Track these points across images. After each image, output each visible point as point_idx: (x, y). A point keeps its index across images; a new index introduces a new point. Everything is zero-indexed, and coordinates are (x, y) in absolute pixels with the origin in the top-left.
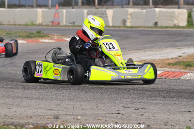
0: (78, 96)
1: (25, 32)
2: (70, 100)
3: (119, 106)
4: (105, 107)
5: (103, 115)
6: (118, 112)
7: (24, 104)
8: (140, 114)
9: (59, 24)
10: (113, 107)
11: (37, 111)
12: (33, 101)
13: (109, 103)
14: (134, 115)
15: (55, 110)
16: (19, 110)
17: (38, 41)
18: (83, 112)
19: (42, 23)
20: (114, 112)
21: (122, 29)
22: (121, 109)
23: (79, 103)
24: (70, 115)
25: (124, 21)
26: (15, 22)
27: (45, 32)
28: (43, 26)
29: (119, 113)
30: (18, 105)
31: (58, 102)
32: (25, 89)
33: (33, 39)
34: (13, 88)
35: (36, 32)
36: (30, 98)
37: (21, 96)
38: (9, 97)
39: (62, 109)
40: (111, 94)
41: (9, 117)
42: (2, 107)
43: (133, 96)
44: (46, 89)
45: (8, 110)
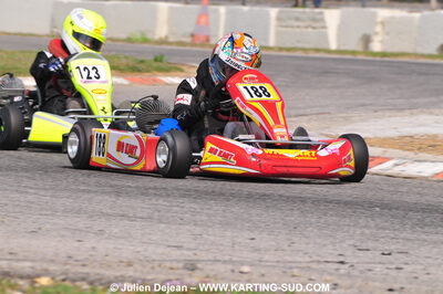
0: (246, 216)
1: (126, 57)
2: (226, 224)
3: (345, 245)
4: (311, 246)
5: (304, 265)
6: (341, 259)
7: (116, 230)
8: (394, 266)
9: (208, 40)
10: (330, 247)
11: (146, 250)
12: (138, 224)
13: (320, 237)
14: (378, 268)
15: (189, 249)
16: (103, 246)
17: (155, 81)
18: (255, 256)
19: (167, 37)
20: (330, 259)
21: (360, 57)
22: (349, 253)
23: (248, 234)
24: (225, 262)
25: (367, 40)
27: (174, 60)
28: (170, 44)
29: (342, 263)
30: (101, 232)
31: (198, 230)
32: (118, 194)
33: (145, 76)
34: (89, 192)
35: (152, 58)
36: (128, 218)
37: (110, 212)
38: (79, 212)
39: (206, 247)
40: (325, 215)
41: (77, 261)
42: (63, 236)
43: (378, 220)
44: (168, 196)
45: (77, 244)
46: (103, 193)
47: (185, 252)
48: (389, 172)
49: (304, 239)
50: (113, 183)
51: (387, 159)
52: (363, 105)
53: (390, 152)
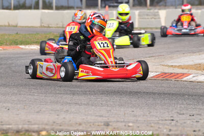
0: (129, 102)
2: (121, 105)
3: (173, 112)
4: (158, 113)
5: (156, 122)
6: (172, 118)
7: (74, 110)
8: (195, 121)
10: (167, 113)
11: (87, 118)
12: (83, 107)
13: (162, 109)
14: (188, 122)
15: (106, 117)
16: (68, 117)
18: (135, 118)
20: (167, 119)
22: (175, 115)
23: (130, 109)
24: (122, 122)
26: (63, 25)
29: (173, 120)
30: (67, 111)
31: (109, 108)
32: (74, 94)
34: (61, 93)
36: (79, 104)
37: (70, 102)
38: (57, 102)
39: (113, 116)
40: (164, 99)
41: (57, 124)
42: (50, 113)
43: (187, 101)
44: (95, 94)
45: (57, 117)
46: (67, 94)
47: (104, 118)
48: (190, 80)
49: (155, 111)
50: (71, 89)
51: (190, 74)
52: (178, 51)
53: (191, 71)
